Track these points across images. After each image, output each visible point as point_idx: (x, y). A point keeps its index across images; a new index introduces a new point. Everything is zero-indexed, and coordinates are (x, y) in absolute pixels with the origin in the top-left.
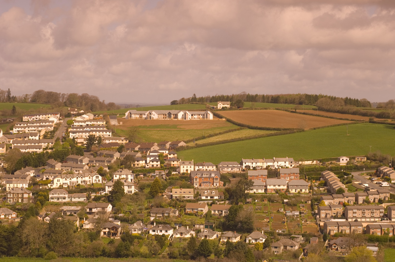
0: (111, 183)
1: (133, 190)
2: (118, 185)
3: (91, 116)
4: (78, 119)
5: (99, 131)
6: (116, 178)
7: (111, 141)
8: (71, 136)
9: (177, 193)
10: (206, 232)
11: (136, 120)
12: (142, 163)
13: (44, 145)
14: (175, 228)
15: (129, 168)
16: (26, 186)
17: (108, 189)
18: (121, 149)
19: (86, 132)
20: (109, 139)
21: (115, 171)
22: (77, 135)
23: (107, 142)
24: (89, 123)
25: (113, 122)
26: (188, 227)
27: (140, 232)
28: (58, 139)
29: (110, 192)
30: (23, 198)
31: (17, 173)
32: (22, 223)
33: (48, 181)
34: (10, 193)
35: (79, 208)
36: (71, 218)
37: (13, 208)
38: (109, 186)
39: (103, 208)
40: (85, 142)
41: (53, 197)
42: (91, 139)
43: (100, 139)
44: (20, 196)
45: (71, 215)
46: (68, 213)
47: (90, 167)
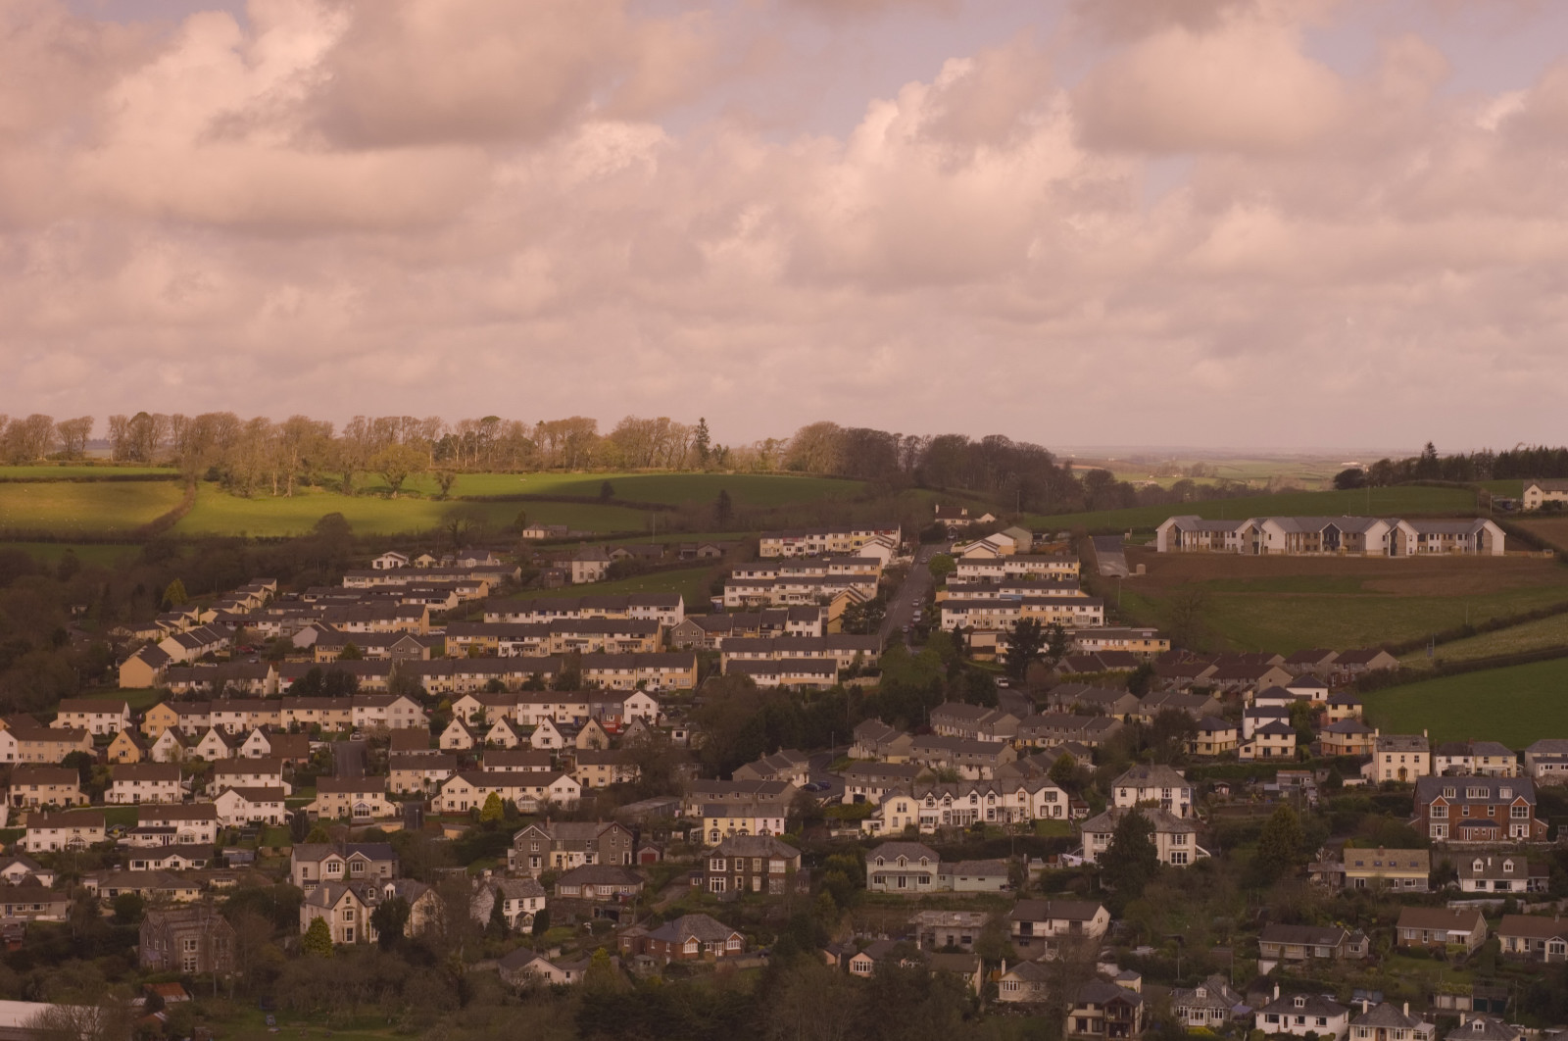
0: (1101, 822)
1: (1190, 847)
2: (1134, 829)
3: (1026, 541)
4: (975, 551)
5: (1056, 602)
6: (1126, 798)
7: (1102, 644)
8: (948, 620)
9: (1362, 867)
10: (1480, 1026)
11: (1198, 557)
12: (1224, 738)
13: (843, 657)
14: (1355, 1010)
15: (1177, 761)
16: (776, 826)
17: (1092, 845)
18: (1142, 679)
19: (1002, 605)
20: (1094, 635)
21: (1122, 770)
22: (967, 619)
23: (1088, 646)
24: (1016, 568)
25: (1111, 565)
26: (1406, 1006)
27: (1217, 1022)
28: (895, 638)
29: (1099, 856)
30: (765, 875)
31: (744, 773)
32: (769, 979)
33: (863, 810)
34: (717, 854)
35: (980, 920)
36: (951, 961)
37: (734, 913)
38: (1099, 835)
39: (1076, 924)
40: (1003, 648)
41: (883, 873)
42: (1025, 635)
43: (1060, 637)
44: (757, 866)
45: (951, 948)
46: (941, 940)
47: (1021, 754)
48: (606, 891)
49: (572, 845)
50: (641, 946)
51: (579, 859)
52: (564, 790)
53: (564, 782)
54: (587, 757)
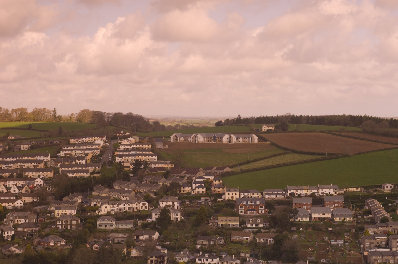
0: (157, 211)
1: (179, 217)
2: (165, 212)
3: (138, 139)
4: (125, 142)
5: (145, 155)
6: (163, 204)
7: (157, 166)
8: (118, 159)
9: (222, 221)
10: (252, 261)
11: (181, 143)
12: (188, 189)
13: (91, 169)
14: (221, 257)
15: (176, 195)
16: (74, 212)
17: (154, 217)
18: (167, 174)
19: (131, 155)
20: (155, 163)
21: (162, 197)
22: (123, 159)
23: (153, 166)
24: (135, 146)
25: (159, 145)
26: (233, 256)
27: (186, 261)
28: (104, 164)
29: (156, 219)
30: (71, 225)
31: (66, 199)
32: (72, 251)
33: (96, 208)
34: (59, 219)
35: (126, 235)
36: (119, 246)
37: (63, 235)
38: (156, 214)
39: (150, 236)
40: (132, 167)
41: (101, 224)
42: (137, 163)
43: (146, 164)
44: (69, 222)
45: (119, 243)
46: (116, 241)
47: (136, 194)
48: (30, 229)
49: (21, 218)
50: (39, 243)
51: (23, 221)
52: (19, 203)
53: (19, 201)
54: (25, 195)
